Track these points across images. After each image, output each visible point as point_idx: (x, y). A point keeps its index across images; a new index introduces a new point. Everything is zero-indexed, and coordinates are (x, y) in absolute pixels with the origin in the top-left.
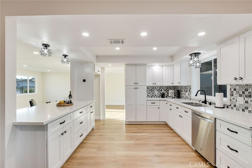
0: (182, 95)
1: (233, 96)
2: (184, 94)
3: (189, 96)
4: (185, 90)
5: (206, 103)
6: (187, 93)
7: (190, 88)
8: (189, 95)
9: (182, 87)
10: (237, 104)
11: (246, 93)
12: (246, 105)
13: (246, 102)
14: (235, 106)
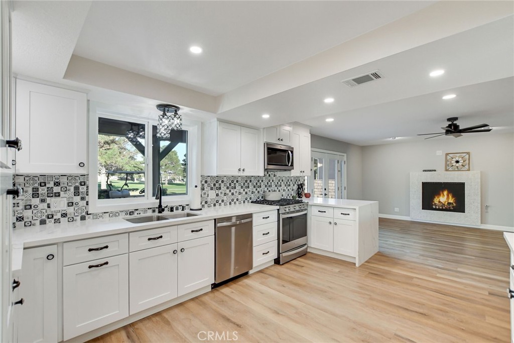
1: (204, 190)
10: (209, 200)
11: (217, 185)
12: (217, 198)
13: (217, 195)
14: (206, 202)
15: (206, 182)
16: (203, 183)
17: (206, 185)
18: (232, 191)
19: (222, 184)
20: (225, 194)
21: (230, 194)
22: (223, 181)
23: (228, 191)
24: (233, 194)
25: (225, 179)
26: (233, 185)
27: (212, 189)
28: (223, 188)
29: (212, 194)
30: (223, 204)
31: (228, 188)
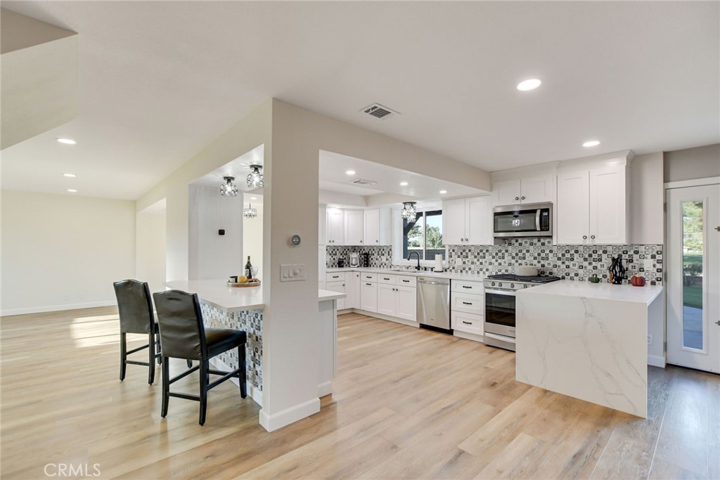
0: (371, 261)
1: (452, 257)
2: (377, 259)
3: (387, 262)
4: (380, 252)
5: (419, 269)
6: (384, 258)
7: (391, 250)
8: (387, 260)
9: (372, 248)
10: (456, 266)
11: (464, 254)
12: (464, 266)
13: (464, 263)
14: (453, 268)
15: (453, 251)
16: (451, 251)
17: (453, 253)
18: (481, 260)
19: (470, 254)
20: (473, 263)
21: (478, 263)
22: (470, 251)
23: (475, 260)
24: (481, 263)
25: (472, 248)
26: (481, 254)
27: (459, 257)
28: (471, 257)
29: (459, 262)
30: (470, 272)
31: (475, 257)
